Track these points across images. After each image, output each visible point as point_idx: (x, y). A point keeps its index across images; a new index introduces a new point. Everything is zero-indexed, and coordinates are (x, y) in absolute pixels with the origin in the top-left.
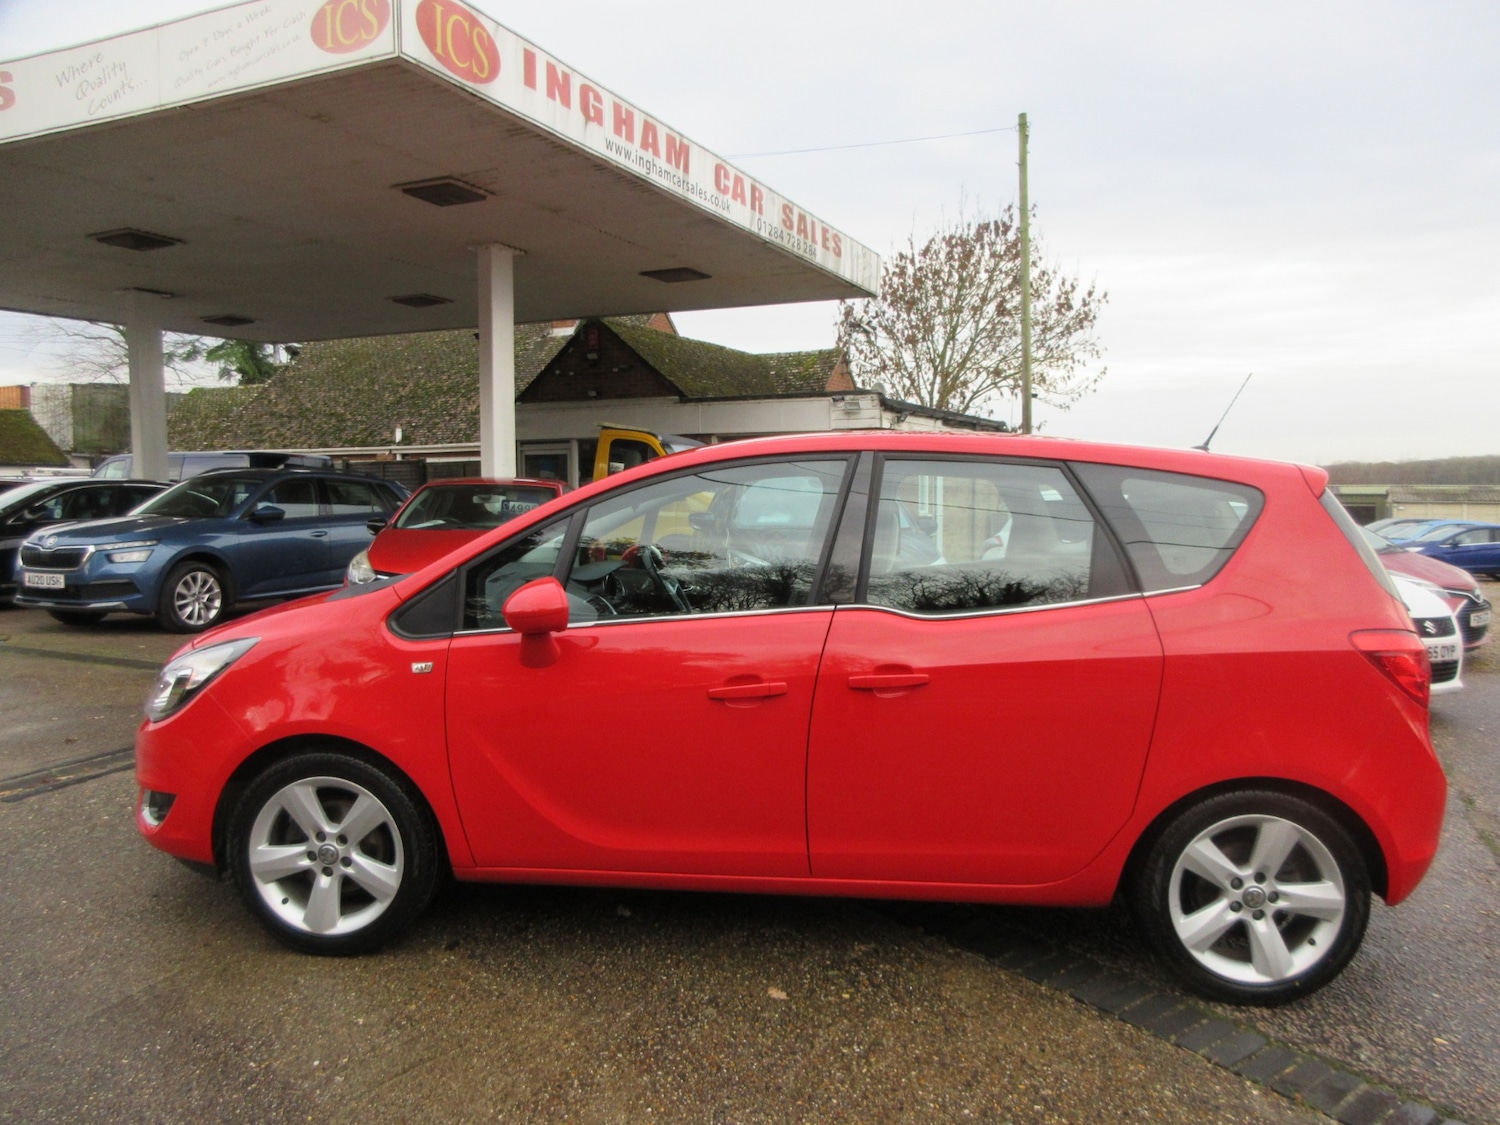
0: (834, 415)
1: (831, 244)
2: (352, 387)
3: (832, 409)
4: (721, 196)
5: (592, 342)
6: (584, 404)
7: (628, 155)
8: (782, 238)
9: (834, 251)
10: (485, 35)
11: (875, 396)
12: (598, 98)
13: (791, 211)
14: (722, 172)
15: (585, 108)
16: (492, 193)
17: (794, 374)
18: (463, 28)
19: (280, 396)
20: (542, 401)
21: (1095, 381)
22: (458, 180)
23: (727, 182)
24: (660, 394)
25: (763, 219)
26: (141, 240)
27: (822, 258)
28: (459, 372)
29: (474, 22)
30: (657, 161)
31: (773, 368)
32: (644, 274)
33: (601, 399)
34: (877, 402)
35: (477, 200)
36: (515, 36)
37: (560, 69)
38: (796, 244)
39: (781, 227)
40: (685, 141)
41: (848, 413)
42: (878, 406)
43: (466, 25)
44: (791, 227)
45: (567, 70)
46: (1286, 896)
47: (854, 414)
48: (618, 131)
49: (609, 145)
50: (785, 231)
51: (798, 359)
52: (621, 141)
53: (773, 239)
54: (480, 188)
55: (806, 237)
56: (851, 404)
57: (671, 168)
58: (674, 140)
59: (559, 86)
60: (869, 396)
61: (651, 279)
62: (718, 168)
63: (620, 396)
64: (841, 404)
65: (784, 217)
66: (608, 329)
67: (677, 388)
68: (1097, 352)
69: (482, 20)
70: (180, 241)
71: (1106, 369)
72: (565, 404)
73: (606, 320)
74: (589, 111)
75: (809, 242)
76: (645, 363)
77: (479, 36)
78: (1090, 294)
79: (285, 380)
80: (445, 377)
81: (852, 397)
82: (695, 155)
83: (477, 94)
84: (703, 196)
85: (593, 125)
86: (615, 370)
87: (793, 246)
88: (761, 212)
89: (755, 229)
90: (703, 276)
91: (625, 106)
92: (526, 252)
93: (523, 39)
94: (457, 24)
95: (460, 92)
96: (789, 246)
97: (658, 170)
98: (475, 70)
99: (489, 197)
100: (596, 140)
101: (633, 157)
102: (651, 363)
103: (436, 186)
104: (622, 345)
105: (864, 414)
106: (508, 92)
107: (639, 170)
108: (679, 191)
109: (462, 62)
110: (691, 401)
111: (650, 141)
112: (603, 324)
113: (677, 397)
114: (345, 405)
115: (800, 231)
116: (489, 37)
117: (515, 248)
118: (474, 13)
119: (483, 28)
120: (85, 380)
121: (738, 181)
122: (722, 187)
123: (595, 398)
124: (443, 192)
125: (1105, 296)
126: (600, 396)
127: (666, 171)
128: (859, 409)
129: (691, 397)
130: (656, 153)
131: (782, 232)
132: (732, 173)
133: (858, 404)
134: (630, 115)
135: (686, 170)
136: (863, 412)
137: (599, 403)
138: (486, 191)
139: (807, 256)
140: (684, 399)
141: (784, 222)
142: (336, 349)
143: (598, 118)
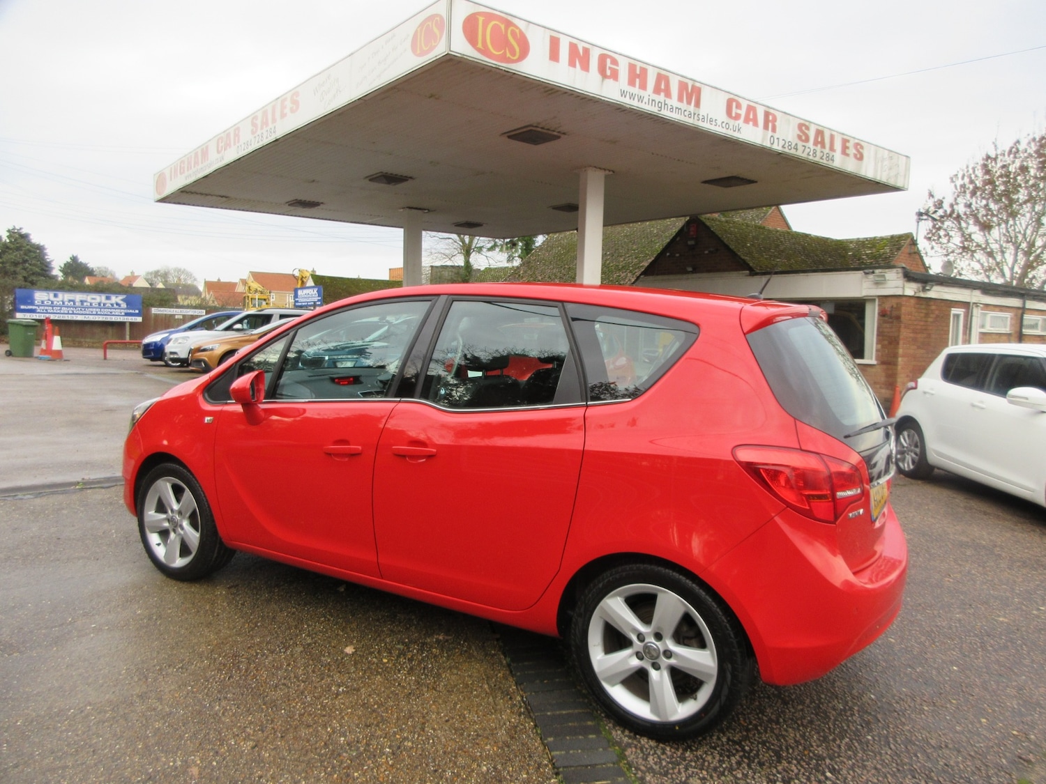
1: (852, 151)
2: (566, 266)
4: (732, 122)
5: (692, 233)
6: (685, 276)
7: (641, 99)
8: (797, 149)
9: (855, 156)
10: (517, 31)
11: (900, 270)
12: (615, 62)
13: (808, 128)
14: (734, 104)
15: (602, 71)
16: (564, 134)
17: (867, 255)
18: (500, 28)
19: (525, 272)
20: (658, 274)
22: (536, 127)
23: (739, 111)
24: (736, 270)
25: (776, 136)
26: (391, 179)
27: (840, 162)
28: (631, 256)
29: (509, 24)
30: (668, 101)
32: (705, 182)
33: (696, 273)
34: (901, 275)
35: (555, 140)
36: (543, 29)
37: (580, 46)
38: (811, 154)
39: (796, 141)
40: (698, 85)
42: (902, 278)
43: (503, 27)
44: (807, 140)
45: (587, 46)
46: (677, 656)
48: (631, 83)
49: (623, 93)
50: (800, 144)
51: (873, 243)
52: (636, 90)
53: (787, 150)
54: (554, 131)
55: (823, 146)
56: (878, 276)
57: (683, 106)
58: (686, 85)
59: (579, 57)
61: (710, 186)
62: (730, 103)
63: (709, 271)
64: (871, 276)
65: (799, 133)
66: (703, 224)
67: (748, 265)
69: (516, 21)
70: (411, 178)
72: (671, 277)
73: (703, 217)
74: (606, 72)
75: (827, 150)
76: (727, 247)
77: (513, 33)
79: (530, 262)
80: (622, 259)
81: (880, 270)
82: (706, 95)
83: (509, 70)
84: (714, 123)
85: (610, 82)
86: (706, 252)
87: (808, 154)
88: (774, 130)
89: (767, 144)
91: (639, 65)
92: (614, 172)
93: (548, 29)
94: (495, 28)
95: (498, 71)
96: (804, 155)
97: (669, 107)
98: (508, 55)
99: (562, 136)
100: (612, 91)
101: (646, 100)
102: (732, 247)
103: (524, 132)
104: (713, 235)
105: (890, 284)
106: (536, 66)
107: (652, 109)
108: (690, 121)
109: (499, 51)
110: (757, 274)
111: (663, 87)
112: (701, 221)
113: (748, 272)
114: (560, 278)
115: (816, 143)
116: (521, 32)
117: (605, 170)
118: (510, 18)
119: (517, 27)
120: (438, 264)
121: (751, 109)
122: (734, 115)
123: (692, 272)
124: (532, 136)
126: (695, 270)
127: (676, 108)
128: (885, 280)
129: (758, 271)
130: (668, 95)
131: (796, 144)
132: (744, 105)
134: (644, 71)
135: (698, 105)
137: (695, 275)
138: (559, 132)
139: (824, 162)
140: (753, 273)
141: (799, 137)
142: (562, 242)
143: (615, 75)
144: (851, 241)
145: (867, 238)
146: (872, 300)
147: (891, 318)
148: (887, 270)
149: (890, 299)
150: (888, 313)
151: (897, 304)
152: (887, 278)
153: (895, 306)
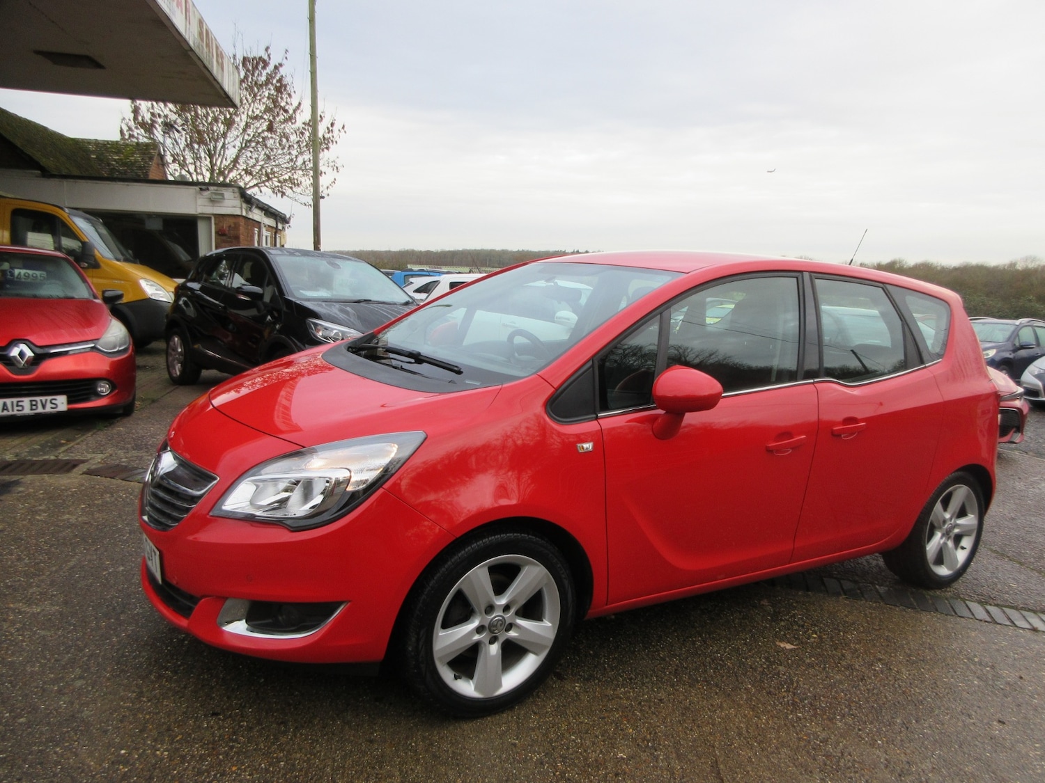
0: (200, 201)
3: (199, 196)
11: (236, 190)
17: (115, 160)
21: (328, 188)
31: (93, 152)
41: (212, 201)
47: (218, 202)
60: (231, 189)
64: (206, 193)
68: (337, 168)
71: (335, 179)
78: (332, 125)
90: (98, 66)
125: (343, 128)
133: (222, 195)
136: (226, 201)
144: (89, 142)
145: (107, 141)
146: (207, 218)
147: (230, 237)
148: (224, 188)
149: (228, 219)
150: (227, 232)
151: (235, 224)
152: (225, 197)
153: (233, 225)
